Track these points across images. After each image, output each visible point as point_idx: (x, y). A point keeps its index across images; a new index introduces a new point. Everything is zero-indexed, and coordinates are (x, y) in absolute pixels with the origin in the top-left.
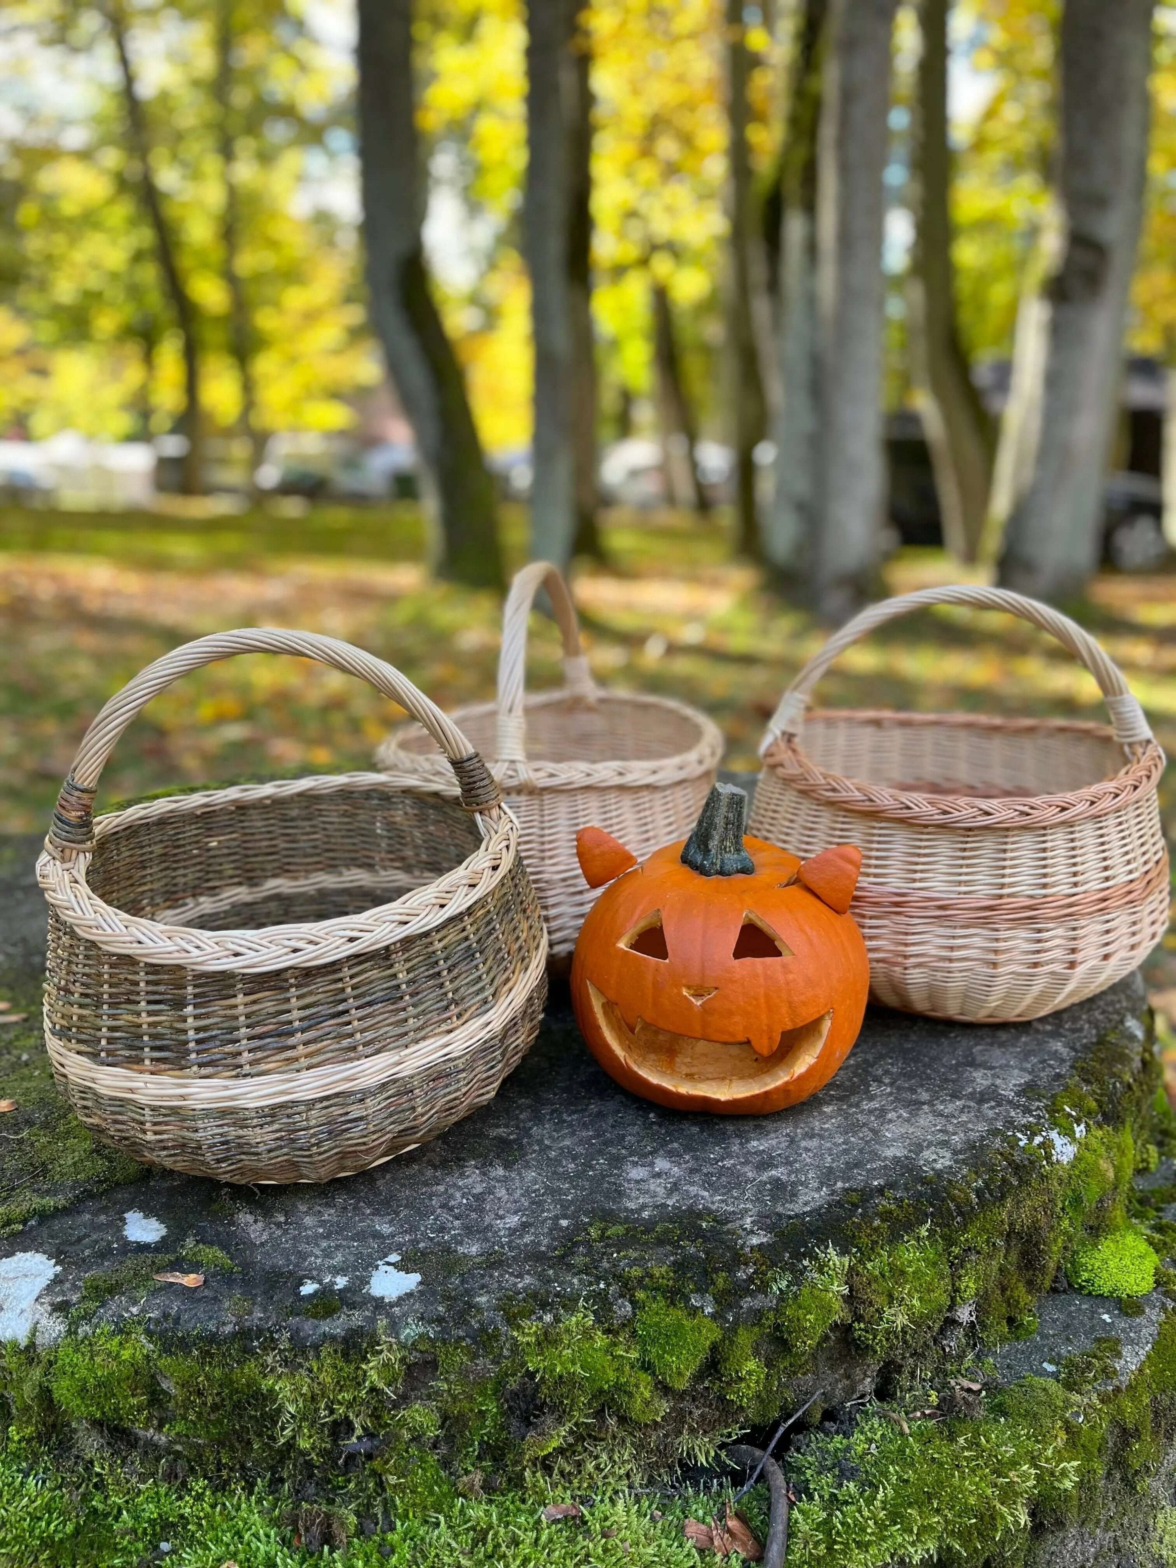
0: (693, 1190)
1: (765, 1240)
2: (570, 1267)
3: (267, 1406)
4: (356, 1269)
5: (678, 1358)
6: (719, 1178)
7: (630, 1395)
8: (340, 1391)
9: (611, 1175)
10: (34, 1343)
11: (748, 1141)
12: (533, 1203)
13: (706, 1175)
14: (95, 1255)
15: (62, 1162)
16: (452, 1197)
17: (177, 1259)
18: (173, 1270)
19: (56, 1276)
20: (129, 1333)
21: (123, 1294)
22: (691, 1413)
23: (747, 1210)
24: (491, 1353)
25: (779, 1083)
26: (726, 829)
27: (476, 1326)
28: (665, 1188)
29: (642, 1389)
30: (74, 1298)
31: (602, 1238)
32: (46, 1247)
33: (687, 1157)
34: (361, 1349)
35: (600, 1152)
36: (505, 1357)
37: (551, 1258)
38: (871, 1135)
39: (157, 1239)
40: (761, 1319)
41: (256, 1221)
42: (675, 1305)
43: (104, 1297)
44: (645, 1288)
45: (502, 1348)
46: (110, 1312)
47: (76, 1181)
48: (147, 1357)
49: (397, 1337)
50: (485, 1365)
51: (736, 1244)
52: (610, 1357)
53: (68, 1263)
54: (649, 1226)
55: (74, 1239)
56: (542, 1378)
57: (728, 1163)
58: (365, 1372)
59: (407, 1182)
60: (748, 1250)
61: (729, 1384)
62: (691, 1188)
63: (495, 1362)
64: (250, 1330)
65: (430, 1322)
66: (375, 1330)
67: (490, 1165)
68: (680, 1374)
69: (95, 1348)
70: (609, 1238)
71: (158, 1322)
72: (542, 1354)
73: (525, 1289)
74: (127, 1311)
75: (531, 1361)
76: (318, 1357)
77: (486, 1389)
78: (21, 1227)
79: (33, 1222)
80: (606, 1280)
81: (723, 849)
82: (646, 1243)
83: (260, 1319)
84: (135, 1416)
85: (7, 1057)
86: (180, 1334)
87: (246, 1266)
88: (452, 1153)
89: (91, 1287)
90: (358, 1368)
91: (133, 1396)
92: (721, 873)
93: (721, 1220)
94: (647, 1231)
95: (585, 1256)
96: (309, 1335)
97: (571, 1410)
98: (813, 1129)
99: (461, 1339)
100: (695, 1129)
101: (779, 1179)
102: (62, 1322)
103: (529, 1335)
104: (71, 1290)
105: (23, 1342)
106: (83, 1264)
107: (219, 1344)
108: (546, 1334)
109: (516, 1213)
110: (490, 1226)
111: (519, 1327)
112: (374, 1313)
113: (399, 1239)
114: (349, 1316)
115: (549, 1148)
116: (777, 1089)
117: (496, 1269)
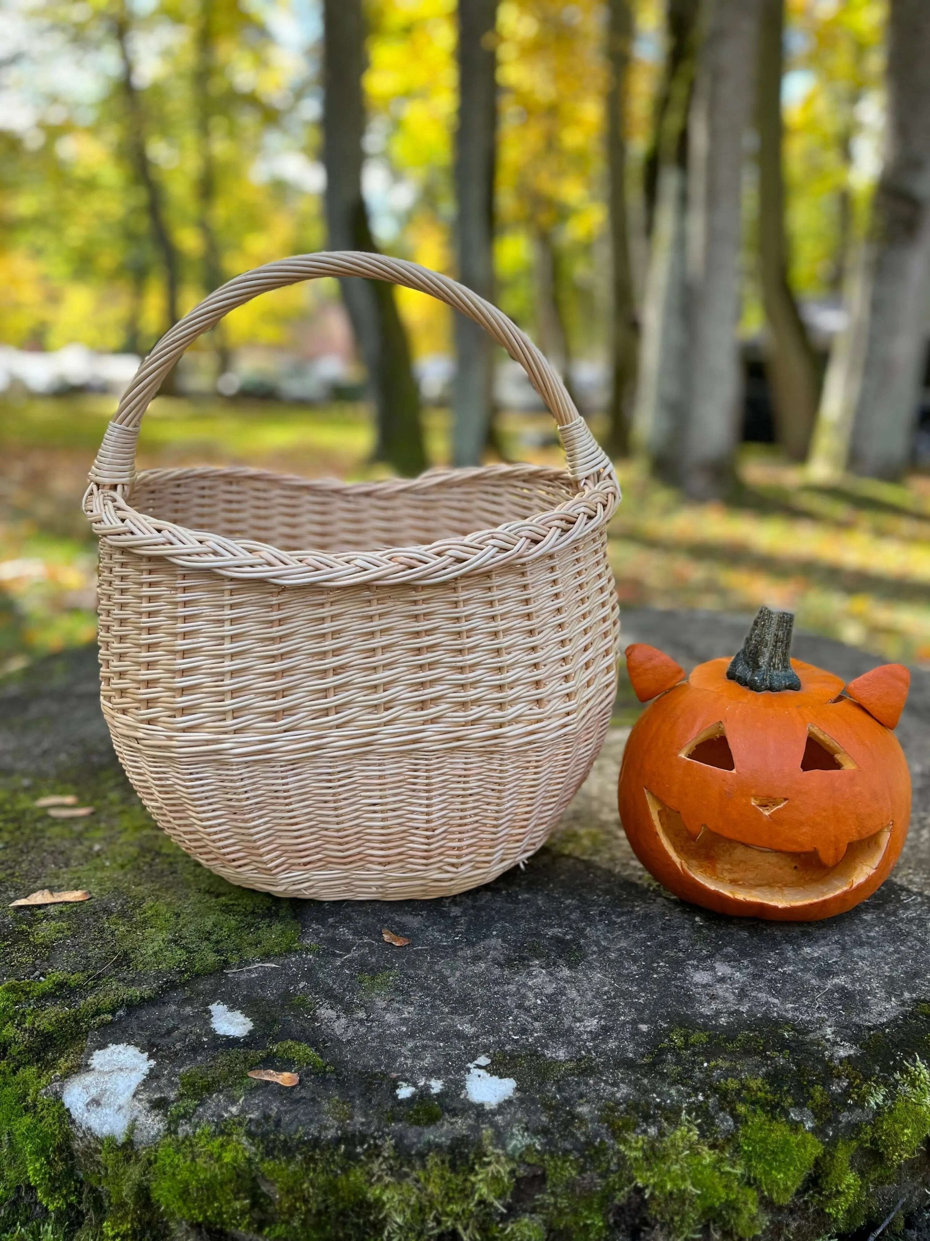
0: (763, 996)
1: (852, 1052)
2: (664, 1076)
3: (370, 1214)
4: (448, 1072)
5: (785, 1174)
6: (784, 985)
7: (738, 1211)
8: (449, 1202)
9: (676, 979)
10: (132, 1141)
11: (800, 947)
12: (607, 1006)
13: (770, 981)
14: (185, 1048)
15: (144, 952)
16: (524, 996)
17: (268, 1055)
18: (266, 1068)
19: (151, 1070)
20: (230, 1135)
21: (220, 1091)
22: (788, 1225)
23: (824, 1020)
24: (599, 1167)
25: (838, 892)
26: (775, 646)
27: (583, 1139)
28: (734, 993)
29: (750, 1206)
30: (172, 1095)
31: (687, 1046)
32: (137, 1039)
33: (746, 963)
34: (467, 1161)
35: (659, 955)
36: (613, 1172)
37: (642, 1066)
38: (918, 944)
39: (245, 1033)
40: (859, 1133)
41: (338, 1017)
42: (776, 1119)
43: (202, 1095)
44: (744, 1101)
45: (609, 1162)
46: (210, 1112)
47: (159, 971)
48: (249, 1161)
49: (504, 1147)
50: (592, 1178)
51: (823, 1055)
52: (717, 1174)
53: (162, 1057)
54: (730, 1034)
55: (163, 1031)
56: (652, 1194)
57: (789, 969)
58: (473, 1184)
59: (477, 980)
60: (837, 1062)
61: (828, 1198)
62: (760, 995)
63: (603, 1176)
64: (354, 1135)
65: (535, 1133)
66: (480, 1140)
67: (554, 964)
68: (787, 1190)
69: (196, 1149)
70: (693, 1045)
71: (258, 1123)
72: (650, 1169)
73: (626, 1099)
74: (227, 1111)
75: (641, 1177)
76: (424, 1166)
77: (592, 1203)
78: (110, 1017)
79: (121, 1013)
80: (703, 1091)
81: (771, 665)
82: (733, 1053)
83: (362, 1124)
84: (237, 1221)
85: (79, 847)
86: (282, 1137)
87: (339, 1064)
88: (515, 952)
89: (189, 1083)
90: (466, 1180)
91: (236, 1199)
92: (771, 689)
93: (801, 1030)
94: (731, 1039)
95: (675, 1064)
96: (414, 1144)
97: (681, 1226)
98: (859, 936)
99: (566, 1152)
100: (744, 934)
101: (843, 988)
102: (161, 1121)
103: (636, 1149)
104: (168, 1086)
105: (121, 1139)
106: (175, 1058)
107: (322, 1150)
108: (652, 1148)
109: (593, 1015)
110: (570, 1029)
111: (625, 1141)
112: (476, 1120)
113: (483, 1040)
114: (452, 1124)
115: (607, 949)
116: (835, 898)
117: (590, 1076)
